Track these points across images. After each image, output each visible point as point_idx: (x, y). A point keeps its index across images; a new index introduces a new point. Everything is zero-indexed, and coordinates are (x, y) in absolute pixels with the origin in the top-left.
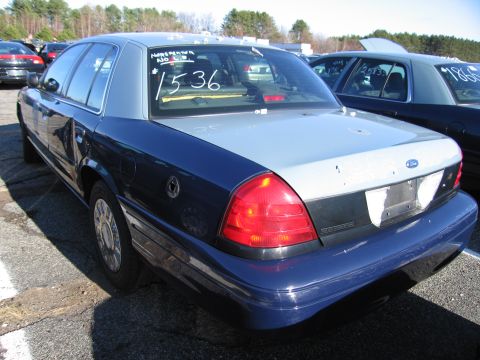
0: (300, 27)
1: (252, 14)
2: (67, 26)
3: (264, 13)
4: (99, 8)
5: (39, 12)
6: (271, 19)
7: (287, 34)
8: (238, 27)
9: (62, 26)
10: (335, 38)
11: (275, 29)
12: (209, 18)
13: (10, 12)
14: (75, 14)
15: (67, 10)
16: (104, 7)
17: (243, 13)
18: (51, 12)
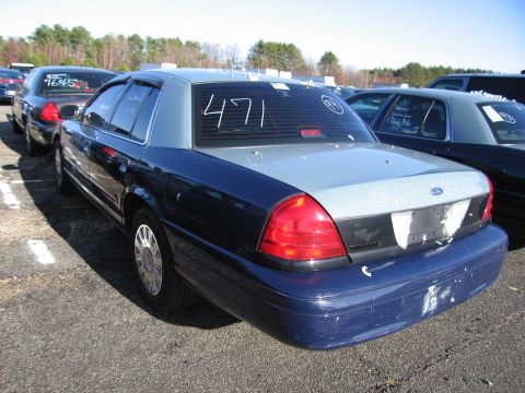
0: (328, 59)
1: (279, 45)
2: (89, 55)
3: (291, 45)
4: (121, 37)
5: (62, 41)
6: (298, 51)
7: (315, 66)
8: (264, 58)
9: (84, 55)
10: (365, 71)
11: (302, 61)
12: (235, 49)
13: (33, 41)
14: (98, 44)
15: (88, 39)
16: (127, 37)
17: (270, 44)
18: (73, 42)
